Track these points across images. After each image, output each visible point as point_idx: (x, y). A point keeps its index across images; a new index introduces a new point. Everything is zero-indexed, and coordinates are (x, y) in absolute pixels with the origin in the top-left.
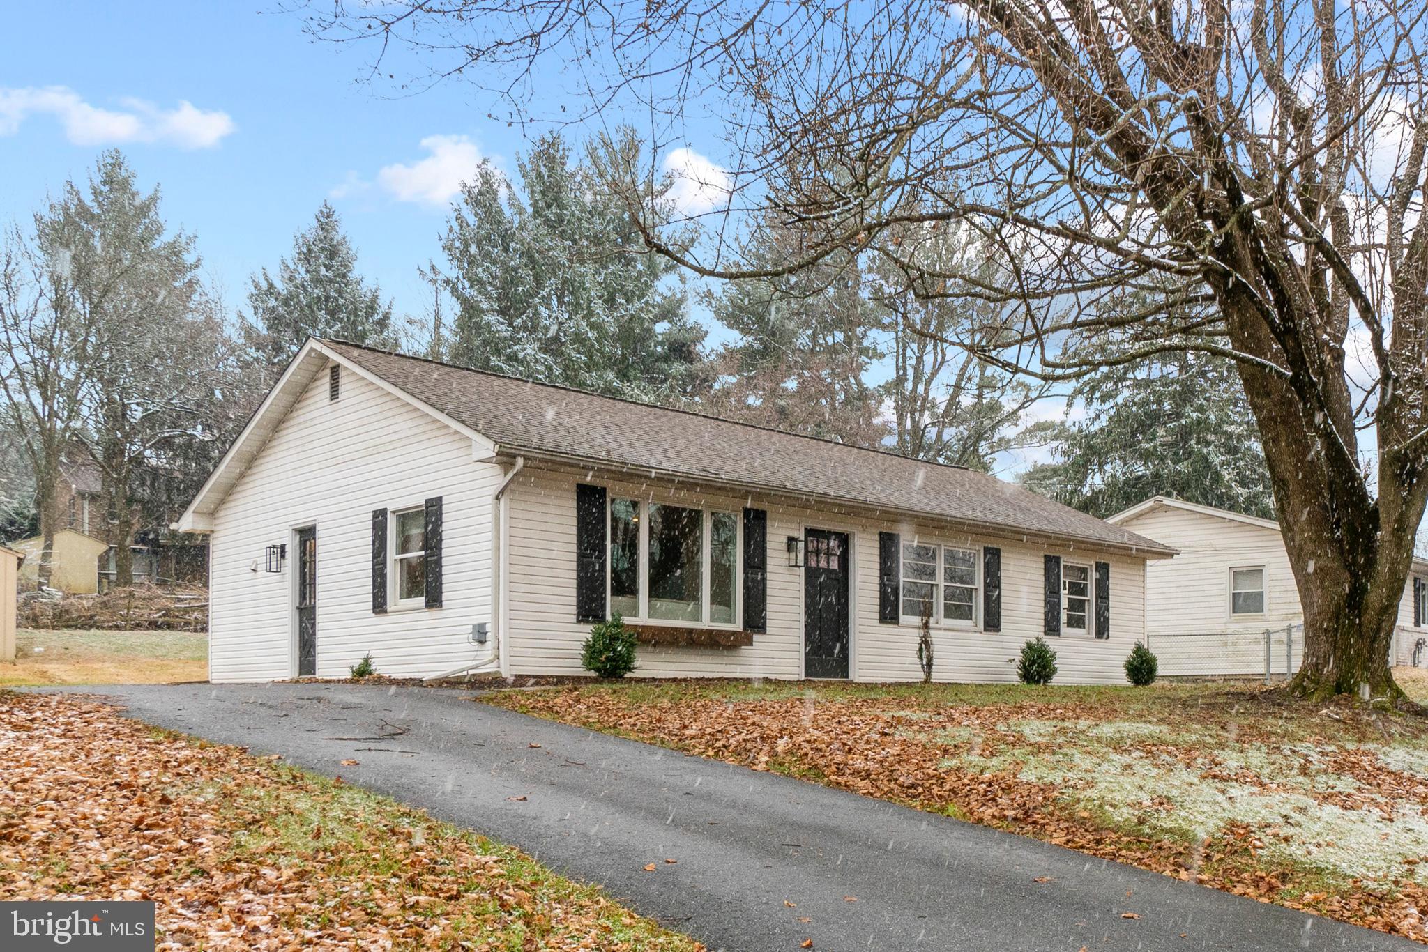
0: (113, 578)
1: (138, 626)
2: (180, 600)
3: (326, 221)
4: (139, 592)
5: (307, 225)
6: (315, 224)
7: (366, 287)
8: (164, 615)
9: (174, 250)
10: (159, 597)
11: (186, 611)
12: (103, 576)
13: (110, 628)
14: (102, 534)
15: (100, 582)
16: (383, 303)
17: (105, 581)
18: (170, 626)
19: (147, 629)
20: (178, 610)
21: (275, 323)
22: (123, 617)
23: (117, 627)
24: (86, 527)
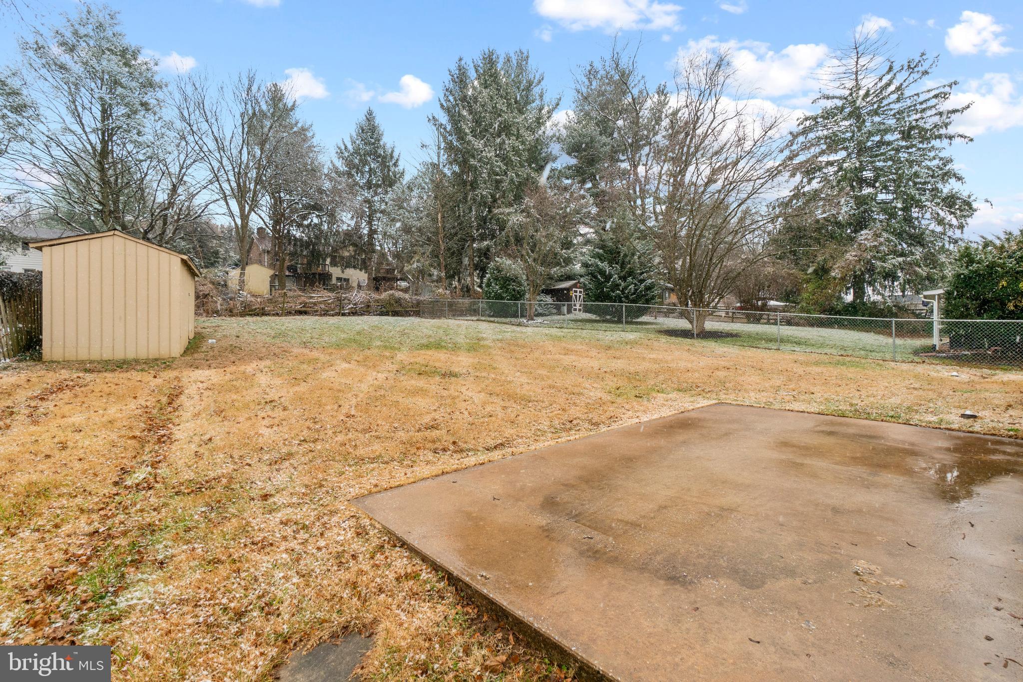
0: (277, 287)
1: (289, 313)
2: (311, 297)
3: (370, 117)
4: (290, 294)
5: (362, 118)
6: (365, 118)
7: (389, 147)
8: (304, 306)
9: (303, 129)
10: (300, 296)
11: (315, 304)
12: (272, 287)
13: (274, 315)
14: (272, 266)
15: (271, 290)
16: (395, 155)
17: (273, 289)
18: (306, 313)
19: (294, 315)
20: (312, 303)
21: (350, 164)
22: (282, 309)
23: (277, 314)
24: (266, 264)
